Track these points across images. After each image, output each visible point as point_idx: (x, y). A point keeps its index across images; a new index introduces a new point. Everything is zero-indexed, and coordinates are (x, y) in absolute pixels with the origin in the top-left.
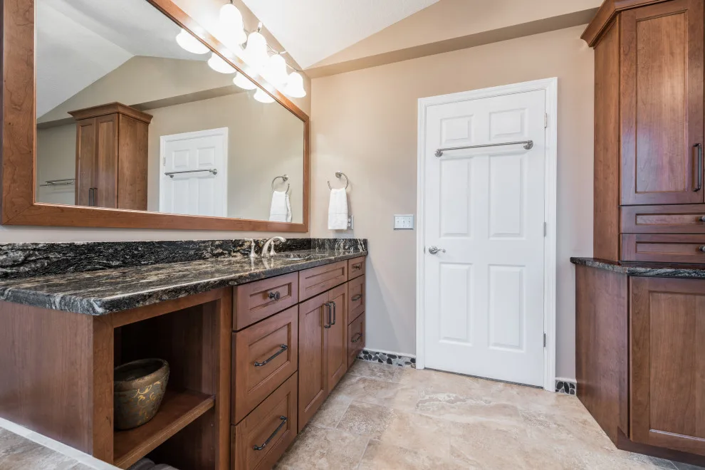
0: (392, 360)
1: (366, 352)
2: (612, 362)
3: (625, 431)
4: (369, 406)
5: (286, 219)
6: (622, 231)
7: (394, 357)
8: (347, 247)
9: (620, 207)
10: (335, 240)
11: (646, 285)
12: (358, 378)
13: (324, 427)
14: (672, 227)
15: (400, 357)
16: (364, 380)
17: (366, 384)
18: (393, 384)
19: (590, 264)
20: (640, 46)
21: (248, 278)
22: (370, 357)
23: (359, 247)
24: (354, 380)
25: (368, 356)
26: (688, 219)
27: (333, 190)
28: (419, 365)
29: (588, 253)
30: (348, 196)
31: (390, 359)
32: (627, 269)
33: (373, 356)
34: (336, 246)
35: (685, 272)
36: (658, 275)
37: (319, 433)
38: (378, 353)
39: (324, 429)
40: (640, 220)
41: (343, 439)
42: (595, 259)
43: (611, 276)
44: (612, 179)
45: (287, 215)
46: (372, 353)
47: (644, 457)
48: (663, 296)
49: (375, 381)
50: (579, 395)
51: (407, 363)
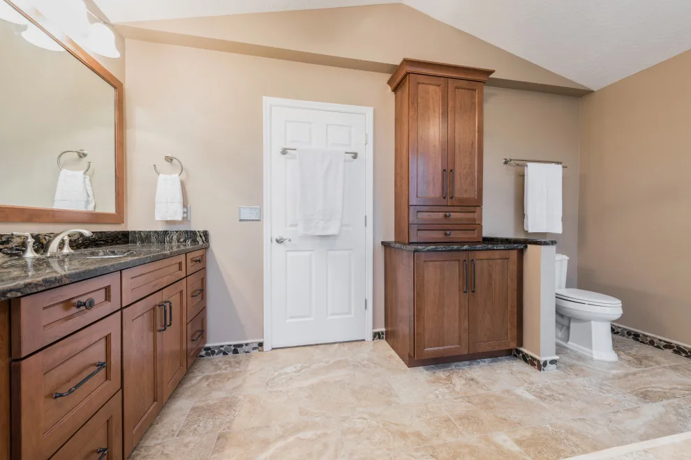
0: (238, 349)
1: (208, 349)
2: (405, 312)
3: (412, 354)
4: (216, 402)
5: (86, 208)
6: (410, 223)
7: (241, 346)
8: (182, 240)
9: (409, 206)
10: (166, 233)
11: (423, 256)
12: (199, 378)
13: (159, 441)
14: (434, 220)
15: (247, 345)
16: (207, 378)
17: (211, 380)
18: (240, 372)
19: (393, 245)
20: (419, 100)
21: (41, 285)
22: (213, 353)
23: (198, 239)
24: (194, 382)
25: (210, 352)
26: (441, 215)
27: (162, 177)
28: (267, 347)
29: (392, 238)
30: (183, 184)
31: (236, 349)
32: (413, 247)
33: (216, 351)
34: (167, 239)
35: (440, 247)
36: (428, 251)
37: (153, 451)
38: (222, 346)
39: (159, 444)
40: (420, 215)
41: (186, 445)
42: (396, 242)
43: (405, 254)
44: (405, 187)
45: (88, 202)
46: (216, 347)
47: (421, 368)
48: (430, 264)
49: (220, 375)
50: (386, 339)
51: (254, 349)
